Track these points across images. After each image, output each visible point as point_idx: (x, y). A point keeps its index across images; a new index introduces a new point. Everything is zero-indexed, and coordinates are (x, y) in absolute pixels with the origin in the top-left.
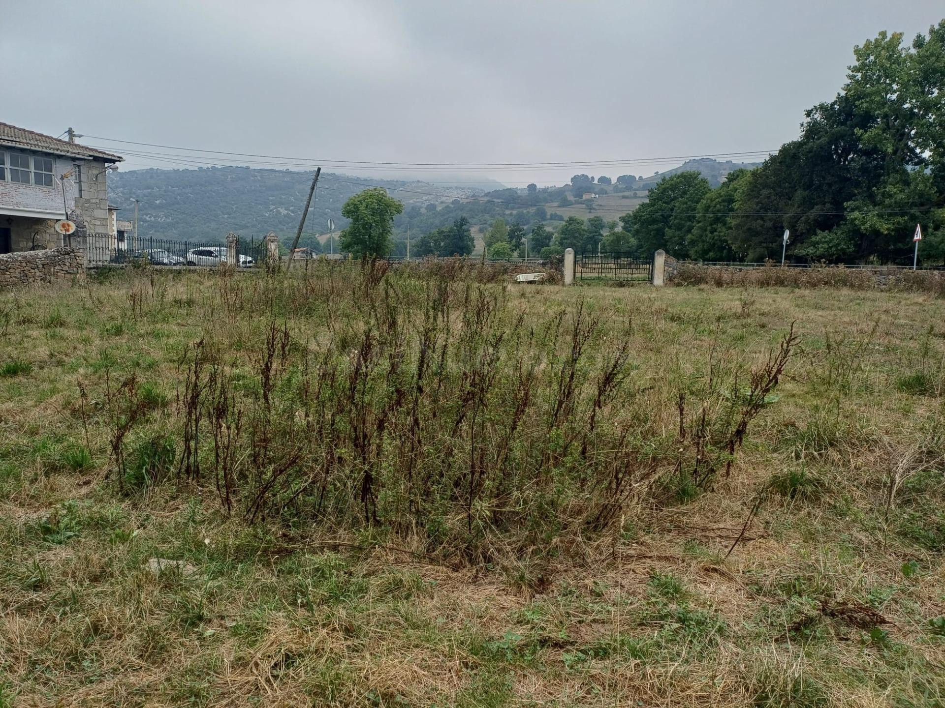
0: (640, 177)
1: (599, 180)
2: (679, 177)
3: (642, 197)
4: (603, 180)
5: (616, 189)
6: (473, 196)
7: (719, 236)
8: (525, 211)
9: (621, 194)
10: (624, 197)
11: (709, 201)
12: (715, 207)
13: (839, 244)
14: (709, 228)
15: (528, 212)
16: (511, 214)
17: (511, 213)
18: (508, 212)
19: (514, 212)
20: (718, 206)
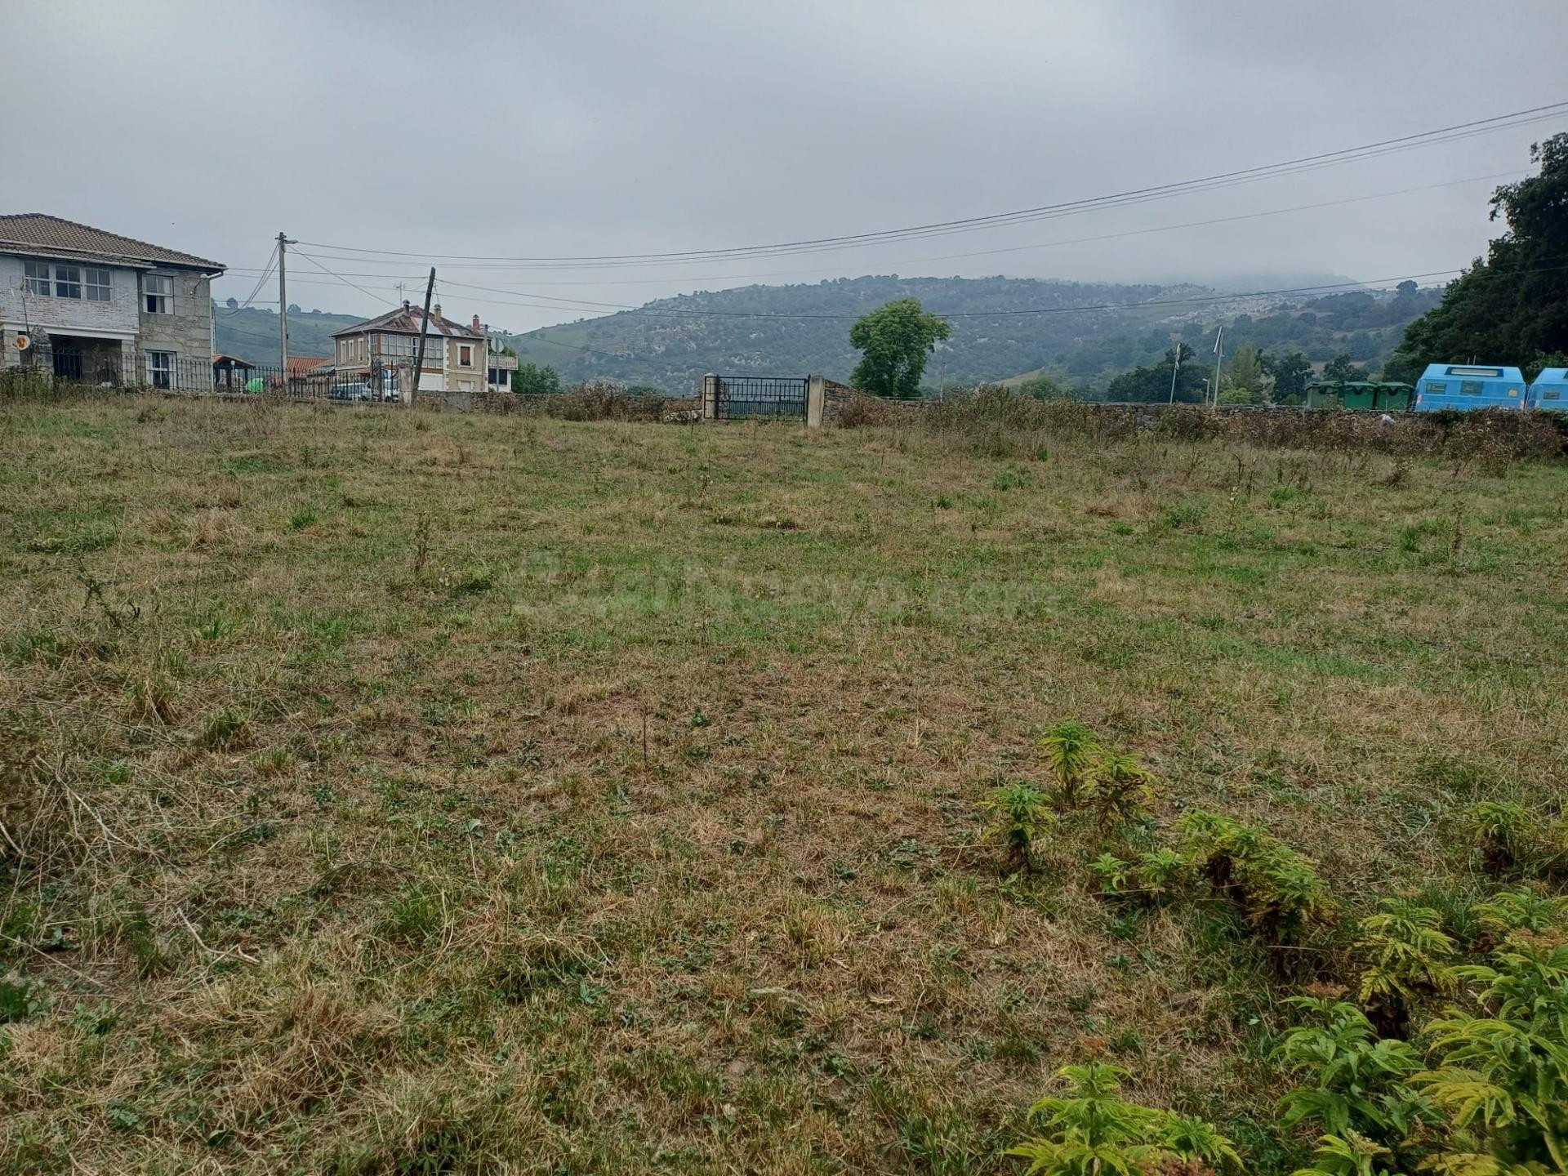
6: (1280, 308)
8: (1372, 334)
15: (1379, 335)
16: (1343, 340)
17: (1345, 337)
18: (1338, 335)
19: (1350, 335)
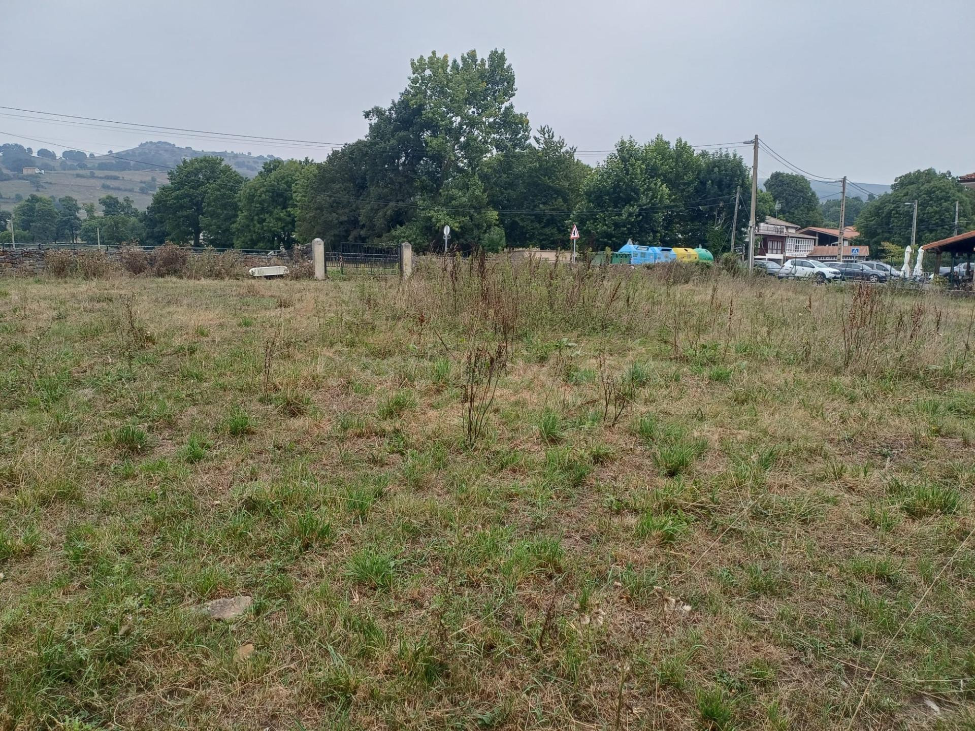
0: (92, 155)
1: (39, 153)
2: (201, 161)
3: (101, 178)
4: (43, 153)
5: (64, 166)
7: (268, 226)
9: (75, 172)
10: (78, 176)
11: (253, 190)
12: (260, 196)
13: (416, 239)
14: (256, 218)
20: (263, 195)
